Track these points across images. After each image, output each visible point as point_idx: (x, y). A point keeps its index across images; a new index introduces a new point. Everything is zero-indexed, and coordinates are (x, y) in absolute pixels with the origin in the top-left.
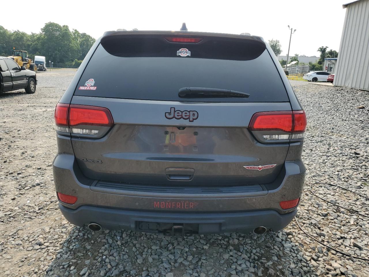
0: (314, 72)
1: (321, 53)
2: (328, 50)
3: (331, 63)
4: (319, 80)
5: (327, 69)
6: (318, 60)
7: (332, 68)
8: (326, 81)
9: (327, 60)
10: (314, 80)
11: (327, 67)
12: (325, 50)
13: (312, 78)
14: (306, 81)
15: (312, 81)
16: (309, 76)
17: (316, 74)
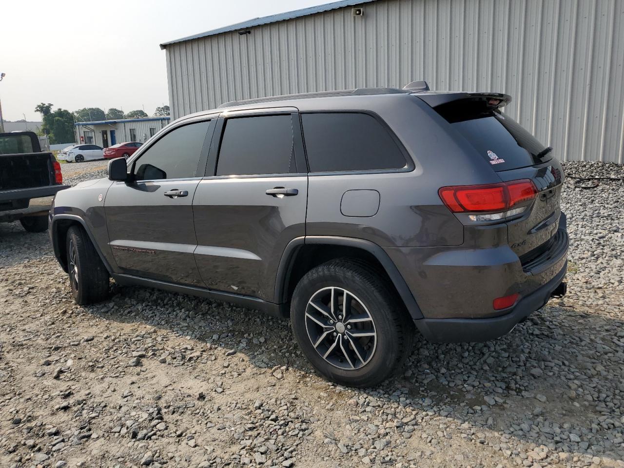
0: (74, 147)
1: (43, 114)
2: (53, 110)
3: (88, 131)
4: (86, 158)
5: (83, 141)
6: (42, 128)
7: (92, 137)
8: (103, 158)
9: (79, 125)
10: (78, 160)
11: (82, 137)
12: (50, 110)
13: (74, 157)
14: (64, 162)
15: (75, 161)
16: (68, 153)
17: (79, 149)
